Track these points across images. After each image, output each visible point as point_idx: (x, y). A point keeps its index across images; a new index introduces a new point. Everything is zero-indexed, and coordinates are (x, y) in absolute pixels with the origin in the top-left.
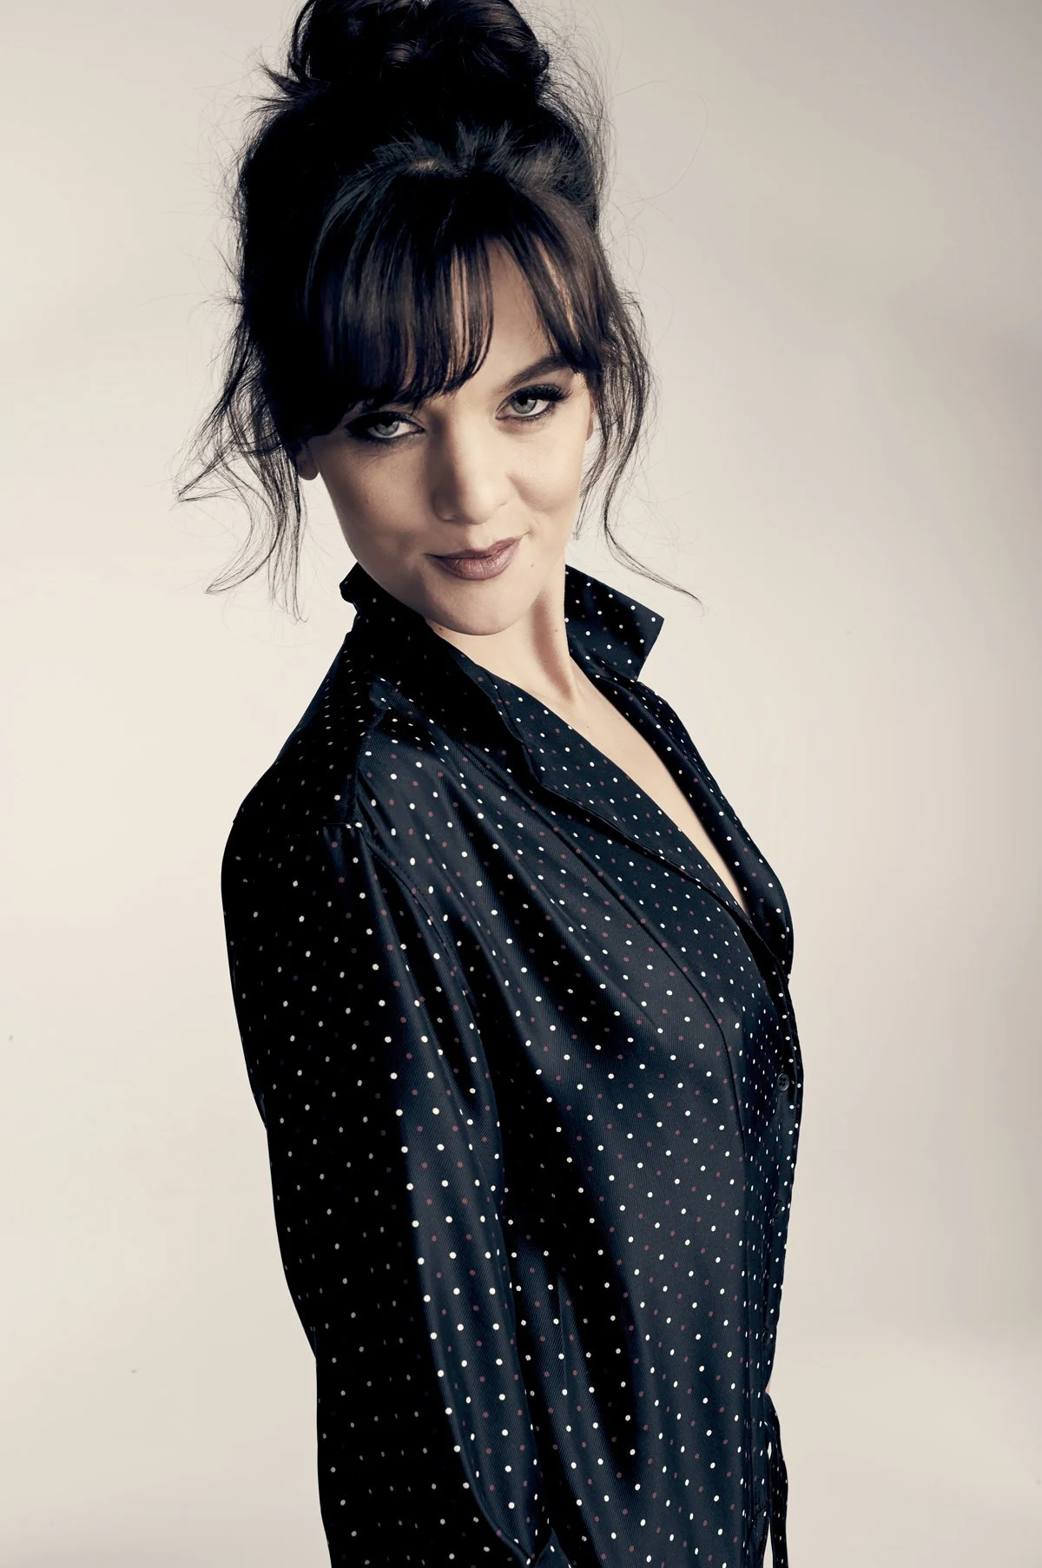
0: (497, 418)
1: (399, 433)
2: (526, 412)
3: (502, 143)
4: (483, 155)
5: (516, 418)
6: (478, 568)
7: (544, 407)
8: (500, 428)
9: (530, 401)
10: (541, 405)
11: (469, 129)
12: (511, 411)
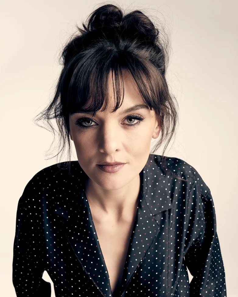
0: (121, 124)
1: (92, 124)
2: (131, 123)
3: (133, 45)
4: (127, 47)
5: (127, 124)
6: (110, 169)
7: (137, 122)
8: (122, 127)
9: (133, 120)
10: (136, 121)
11: (124, 40)
12: (126, 122)
